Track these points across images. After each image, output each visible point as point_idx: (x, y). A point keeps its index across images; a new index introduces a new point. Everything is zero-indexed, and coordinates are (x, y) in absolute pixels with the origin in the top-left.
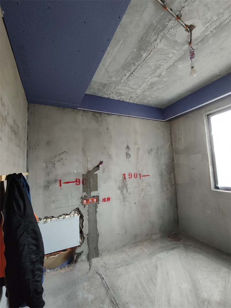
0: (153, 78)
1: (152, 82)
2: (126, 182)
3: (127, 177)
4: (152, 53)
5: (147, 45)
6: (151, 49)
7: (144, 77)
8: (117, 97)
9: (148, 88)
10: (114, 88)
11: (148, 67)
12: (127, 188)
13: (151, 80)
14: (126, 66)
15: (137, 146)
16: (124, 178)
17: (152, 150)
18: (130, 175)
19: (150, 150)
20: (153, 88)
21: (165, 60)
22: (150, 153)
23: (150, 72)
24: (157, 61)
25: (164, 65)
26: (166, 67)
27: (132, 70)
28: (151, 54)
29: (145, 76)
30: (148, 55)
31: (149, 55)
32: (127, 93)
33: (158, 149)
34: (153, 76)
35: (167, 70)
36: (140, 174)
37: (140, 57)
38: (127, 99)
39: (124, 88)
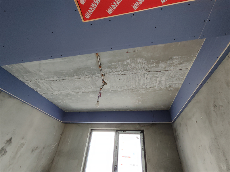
0: (72, 91)
1: (69, 93)
6: (81, 77)
7: (66, 88)
9: (63, 95)
10: (36, 79)
11: (73, 84)
21: (85, 87)
23: (72, 87)
24: (81, 85)
25: (83, 89)
27: (61, 78)
30: (78, 79)
32: (45, 88)
37: (72, 76)
38: (41, 92)
39: (45, 84)
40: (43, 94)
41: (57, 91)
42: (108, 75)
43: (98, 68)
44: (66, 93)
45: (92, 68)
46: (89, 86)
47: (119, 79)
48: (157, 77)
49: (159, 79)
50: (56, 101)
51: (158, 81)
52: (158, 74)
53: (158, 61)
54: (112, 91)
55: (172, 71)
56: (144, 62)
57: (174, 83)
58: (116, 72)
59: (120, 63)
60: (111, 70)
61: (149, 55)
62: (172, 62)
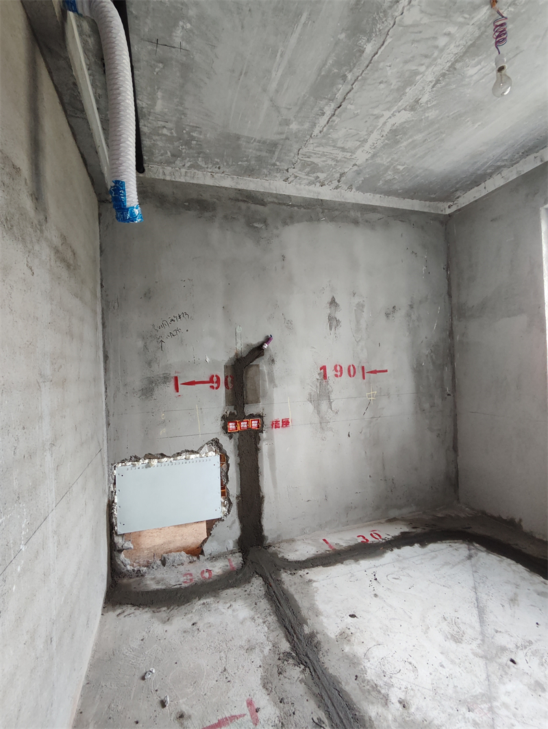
0: (397, 114)
1: (394, 128)
2: (328, 384)
3: (330, 373)
4: (389, 40)
5: (374, 19)
6: (387, 30)
7: (372, 115)
8: (306, 177)
9: (383, 147)
10: (296, 151)
11: (380, 83)
12: (329, 399)
13: (392, 121)
14: (324, 85)
15: (356, 300)
16: (322, 377)
17: (397, 308)
18: (339, 370)
19: (391, 309)
20: (397, 142)
21: (426, 56)
22: (391, 316)
23: (387, 96)
24: (406, 62)
25: (425, 71)
26: (430, 77)
27: (339, 96)
28: (386, 44)
29: (376, 112)
30: (380, 48)
31: (383, 48)
32: (330, 162)
33: (411, 307)
34: (395, 108)
35: (433, 87)
36: (363, 368)
37: (358, 54)
38: (331, 181)
41: (360, 147)
46: (436, 38)
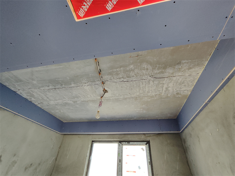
0: (70, 101)
1: (67, 103)
5: (78, 82)
6: (79, 86)
7: (63, 97)
8: (26, 96)
9: (61, 105)
10: (29, 88)
11: (70, 93)
20: (65, 106)
21: (84, 96)
23: (70, 96)
24: (79, 94)
25: (82, 98)
27: (57, 87)
31: (76, 88)
35: (82, 102)
37: (69, 84)
38: (35, 102)
39: (40, 93)
40: (39, 104)
41: (54, 100)
42: (109, 82)
43: (97, 75)
44: (63, 102)
45: (91, 75)
46: (88, 95)
47: (121, 87)
48: (164, 84)
49: (165, 86)
50: (53, 111)
51: (164, 88)
52: (165, 81)
53: (165, 66)
54: (114, 100)
55: (180, 77)
56: (150, 67)
57: (182, 89)
58: (118, 79)
59: (122, 69)
60: (112, 77)
61: (155, 60)
62: (180, 67)
